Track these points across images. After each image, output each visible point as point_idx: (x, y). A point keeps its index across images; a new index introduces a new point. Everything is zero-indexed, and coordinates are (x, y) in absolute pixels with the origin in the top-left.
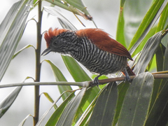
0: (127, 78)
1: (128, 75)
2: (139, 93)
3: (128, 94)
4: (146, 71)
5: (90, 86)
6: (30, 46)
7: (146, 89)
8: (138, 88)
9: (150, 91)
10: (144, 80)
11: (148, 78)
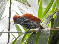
0: (40, 30)
1: (40, 29)
2: (44, 36)
3: (40, 37)
4: (47, 28)
5: (26, 33)
6: (6, 16)
7: (47, 35)
8: (44, 34)
9: (49, 35)
10: (46, 31)
11: (48, 31)
